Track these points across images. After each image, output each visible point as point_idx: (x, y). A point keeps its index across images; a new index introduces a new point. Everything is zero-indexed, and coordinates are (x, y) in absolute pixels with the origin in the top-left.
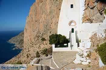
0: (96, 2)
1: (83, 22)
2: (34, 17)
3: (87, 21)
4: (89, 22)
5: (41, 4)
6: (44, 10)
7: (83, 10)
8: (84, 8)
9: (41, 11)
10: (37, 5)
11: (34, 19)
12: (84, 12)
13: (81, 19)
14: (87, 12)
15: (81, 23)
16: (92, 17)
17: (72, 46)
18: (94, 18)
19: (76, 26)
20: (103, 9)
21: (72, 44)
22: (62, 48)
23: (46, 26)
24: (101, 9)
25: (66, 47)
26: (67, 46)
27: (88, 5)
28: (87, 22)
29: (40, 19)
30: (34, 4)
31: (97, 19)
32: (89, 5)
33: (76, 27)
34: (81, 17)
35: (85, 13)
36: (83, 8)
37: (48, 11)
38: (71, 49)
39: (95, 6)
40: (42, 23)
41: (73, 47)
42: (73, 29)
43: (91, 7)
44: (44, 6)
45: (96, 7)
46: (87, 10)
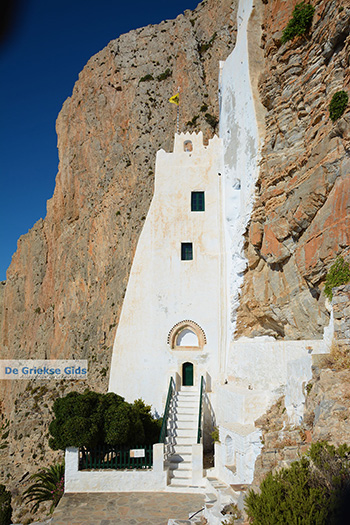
0: (291, 240)
1: (238, 333)
2: (28, 287)
3: (259, 327)
4: (269, 334)
5: (71, 229)
6: (82, 259)
7: (240, 274)
8: (242, 264)
9: (68, 264)
10: (51, 234)
11: (28, 301)
12: (241, 280)
13: (230, 317)
14: (255, 285)
15: (230, 335)
16: (277, 311)
17: (173, 461)
18: (288, 313)
19: (206, 349)
20: (321, 274)
21: (178, 450)
22: (120, 473)
23: (82, 338)
24: (314, 274)
25: (139, 468)
26: (146, 462)
27: (259, 247)
28: (262, 334)
29: (58, 301)
30: (38, 225)
31: (303, 317)
32: (263, 252)
33: (205, 356)
34: (231, 305)
35: (247, 288)
36: (240, 261)
37: (102, 265)
38: (171, 477)
39: (287, 254)
40: (66, 322)
41: (180, 465)
42: (188, 369)
43: (269, 260)
44: (81, 241)
45: (291, 262)
46: (255, 272)
